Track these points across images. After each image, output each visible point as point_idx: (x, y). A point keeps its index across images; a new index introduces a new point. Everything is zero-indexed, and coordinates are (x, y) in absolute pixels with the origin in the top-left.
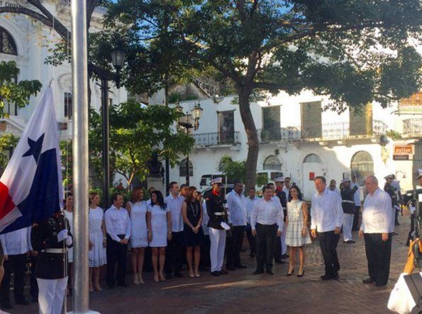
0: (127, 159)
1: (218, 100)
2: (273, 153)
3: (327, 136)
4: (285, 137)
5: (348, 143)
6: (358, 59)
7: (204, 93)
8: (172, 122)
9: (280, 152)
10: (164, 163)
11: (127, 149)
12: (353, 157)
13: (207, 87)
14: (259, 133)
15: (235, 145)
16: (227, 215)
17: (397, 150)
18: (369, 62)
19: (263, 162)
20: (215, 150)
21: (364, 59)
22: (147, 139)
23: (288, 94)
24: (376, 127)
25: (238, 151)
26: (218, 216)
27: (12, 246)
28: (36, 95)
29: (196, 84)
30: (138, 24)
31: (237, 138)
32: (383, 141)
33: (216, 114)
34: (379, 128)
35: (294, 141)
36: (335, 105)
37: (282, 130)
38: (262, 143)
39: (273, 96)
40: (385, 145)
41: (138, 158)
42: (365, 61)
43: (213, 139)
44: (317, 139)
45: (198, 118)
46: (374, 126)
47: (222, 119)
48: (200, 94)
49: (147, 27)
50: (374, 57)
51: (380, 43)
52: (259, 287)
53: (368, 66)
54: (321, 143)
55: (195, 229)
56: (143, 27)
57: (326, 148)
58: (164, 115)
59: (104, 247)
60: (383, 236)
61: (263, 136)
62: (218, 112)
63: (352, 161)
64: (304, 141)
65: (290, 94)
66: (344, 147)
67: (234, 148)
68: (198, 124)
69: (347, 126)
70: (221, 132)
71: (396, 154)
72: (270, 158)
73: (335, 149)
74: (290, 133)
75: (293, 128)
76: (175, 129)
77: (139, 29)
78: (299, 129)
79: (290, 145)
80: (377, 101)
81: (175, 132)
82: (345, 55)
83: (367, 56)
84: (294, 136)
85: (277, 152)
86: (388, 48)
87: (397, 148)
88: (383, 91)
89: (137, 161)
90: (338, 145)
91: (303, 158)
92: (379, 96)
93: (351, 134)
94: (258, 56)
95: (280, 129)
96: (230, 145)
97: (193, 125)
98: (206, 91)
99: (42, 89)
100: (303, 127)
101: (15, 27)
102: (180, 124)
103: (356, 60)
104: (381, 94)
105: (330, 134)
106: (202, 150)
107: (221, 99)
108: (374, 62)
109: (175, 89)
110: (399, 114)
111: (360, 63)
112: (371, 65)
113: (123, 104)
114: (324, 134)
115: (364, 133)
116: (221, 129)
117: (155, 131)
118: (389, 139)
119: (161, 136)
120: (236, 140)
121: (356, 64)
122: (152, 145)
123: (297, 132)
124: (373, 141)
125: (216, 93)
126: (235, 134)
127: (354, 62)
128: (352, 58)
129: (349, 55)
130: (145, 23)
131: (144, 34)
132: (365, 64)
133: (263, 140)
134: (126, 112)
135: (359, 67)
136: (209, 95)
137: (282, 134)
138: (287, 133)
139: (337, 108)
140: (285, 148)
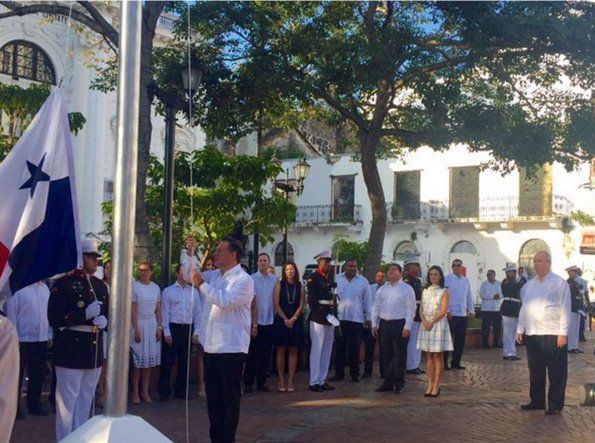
0: (201, 232)
1: (332, 160)
2: (408, 238)
3: (485, 216)
4: (427, 215)
5: (516, 227)
6: (534, 100)
7: (315, 150)
8: (266, 180)
9: (418, 236)
10: (251, 238)
11: (200, 217)
12: (523, 246)
13: (319, 142)
14: (389, 207)
15: (355, 224)
16: (336, 306)
17: (587, 240)
18: (550, 105)
19: (393, 250)
20: (326, 231)
21: (543, 100)
22: (229, 204)
23: (431, 149)
24: (556, 206)
25: (359, 232)
26: (324, 305)
27: (27, 329)
28: (76, 134)
29: (304, 137)
30: (223, 37)
31: (358, 213)
32: (566, 226)
33: (330, 179)
34: (561, 207)
35: (439, 221)
36: (498, 163)
37: (422, 206)
38: (393, 223)
39: (410, 151)
40: (569, 232)
41: (215, 230)
42: (544, 103)
43: (323, 214)
44: (471, 220)
45: (303, 179)
46: (553, 204)
47: (338, 188)
48: (307, 151)
49: (235, 43)
50: (558, 98)
51: (566, 74)
52: (378, 407)
53: (549, 110)
54: (477, 226)
55: (289, 322)
56: (229, 41)
57: (484, 234)
58: (255, 169)
59: (158, 341)
60: (559, 339)
61: (394, 213)
62: (332, 177)
63: (521, 253)
64: (452, 221)
65: (435, 150)
66: (510, 233)
67: (354, 228)
68: (303, 187)
69: (516, 202)
70: (336, 204)
71: (585, 245)
72: (403, 245)
73: (497, 235)
74: (433, 209)
75: (437, 202)
76: (269, 192)
77: (224, 44)
78: (447, 205)
79: (433, 226)
80: (558, 161)
81: (269, 195)
82: (516, 93)
83: (547, 96)
84: (439, 215)
85: (414, 236)
86: (578, 87)
87: (586, 236)
88: (569, 147)
89: (214, 235)
90: (500, 229)
91: (451, 246)
92: (563, 154)
93: (520, 214)
94: (390, 90)
95: (419, 203)
96: (348, 224)
97: (295, 188)
98: (316, 147)
99: (85, 126)
100: (452, 201)
101: (54, 44)
102: (277, 184)
103: (530, 101)
104: (566, 151)
105: (490, 212)
106: (308, 229)
107: (338, 158)
108: (557, 104)
109: (274, 143)
110: (591, 189)
111: (536, 106)
112: (552, 109)
113: (197, 152)
114: (481, 213)
115: (540, 213)
116: (336, 201)
117: (241, 192)
118: (575, 223)
119: (250, 200)
120: (356, 217)
121: (530, 107)
122: (236, 213)
123: (443, 209)
124: (552, 225)
125: (331, 151)
126: (355, 209)
127: (529, 104)
128: (524, 98)
129: (521, 93)
130: (233, 36)
131: (231, 53)
132: (545, 107)
133: (394, 218)
134: (202, 163)
135: (535, 111)
136: (321, 153)
137: (422, 210)
138: (428, 210)
139: (501, 168)
140: (425, 231)
